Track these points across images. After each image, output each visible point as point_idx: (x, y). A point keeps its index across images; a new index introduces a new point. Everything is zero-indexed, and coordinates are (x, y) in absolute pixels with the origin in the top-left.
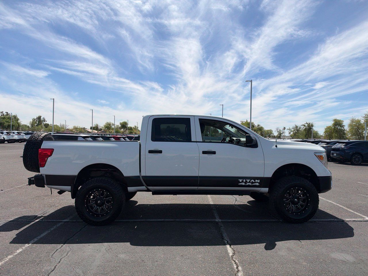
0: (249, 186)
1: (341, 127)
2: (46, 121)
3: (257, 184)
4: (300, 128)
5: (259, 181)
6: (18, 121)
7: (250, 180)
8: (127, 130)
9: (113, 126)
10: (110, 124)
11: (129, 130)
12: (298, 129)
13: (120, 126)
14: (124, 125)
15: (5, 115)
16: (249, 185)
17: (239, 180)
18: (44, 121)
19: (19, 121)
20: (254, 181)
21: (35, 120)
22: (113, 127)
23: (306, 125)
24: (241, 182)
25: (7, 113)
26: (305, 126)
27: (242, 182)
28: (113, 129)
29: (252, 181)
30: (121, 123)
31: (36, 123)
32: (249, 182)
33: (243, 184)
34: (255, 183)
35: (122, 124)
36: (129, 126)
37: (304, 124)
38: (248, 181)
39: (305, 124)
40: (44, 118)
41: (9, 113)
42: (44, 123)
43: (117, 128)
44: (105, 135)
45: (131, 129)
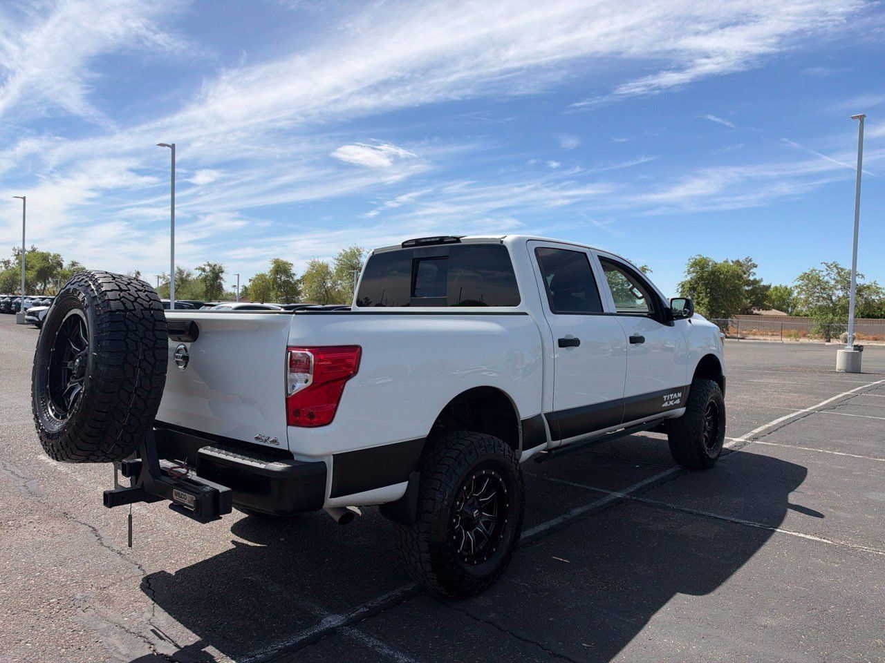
1: (288, 276)
3: (678, 401)
4: (188, 275)
12: (184, 276)
16: (671, 405)
17: (664, 397)
20: (676, 397)
23: (208, 268)
26: (204, 270)
27: (666, 400)
32: (672, 400)
33: (667, 404)
37: (203, 267)
38: (671, 396)
39: (204, 265)
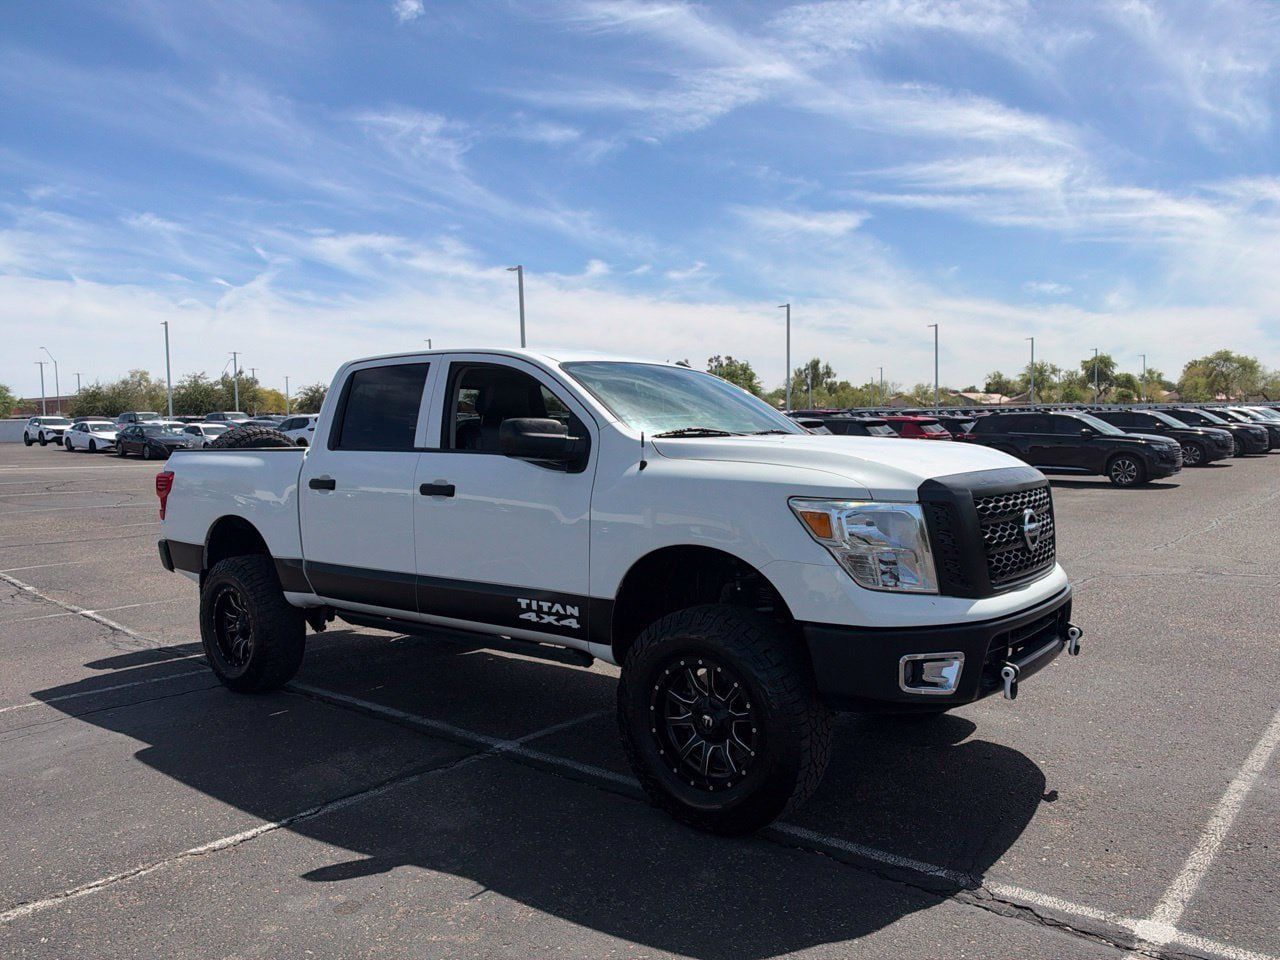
0: (548, 628)
2: (835, 375)
3: (574, 624)
5: (575, 611)
6: (751, 379)
7: (550, 604)
8: (1111, 385)
9: (1052, 376)
10: (1042, 368)
11: (1119, 386)
13: (1082, 373)
14: (1098, 370)
15: (724, 365)
16: (550, 623)
17: (519, 600)
18: (828, 373)
19: (755, 381)
20: (562, 611)
21: (801, 373)
22: (1055, 379)
24: (525, 611)
25: (729, 358)
27: (529, 608)
28: (1051, 388)
29: (557, 611)
30: (1085, 362)
31: (804, 381)
32: (549, 613)
33: (533, 617)
34: (566, 617)
35: (1087, 365)
36: (1117, 371)
38: (545, 606)
40: (827, 367)
41: (733, 359)
42: (829, 380)
43: (1071, 383)
44: (1023, 410)
45: (1128, 382)
